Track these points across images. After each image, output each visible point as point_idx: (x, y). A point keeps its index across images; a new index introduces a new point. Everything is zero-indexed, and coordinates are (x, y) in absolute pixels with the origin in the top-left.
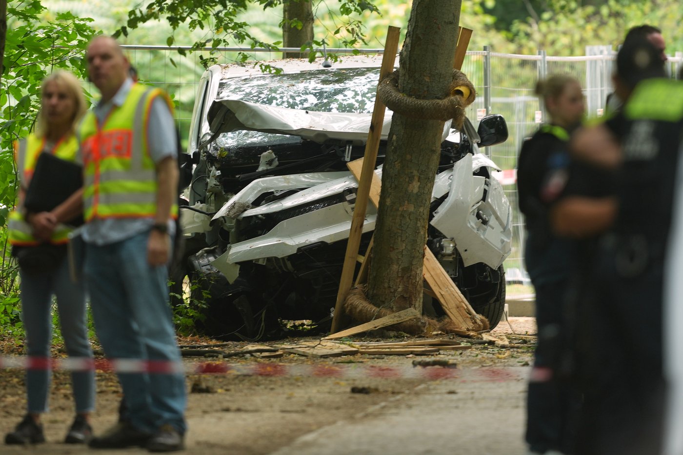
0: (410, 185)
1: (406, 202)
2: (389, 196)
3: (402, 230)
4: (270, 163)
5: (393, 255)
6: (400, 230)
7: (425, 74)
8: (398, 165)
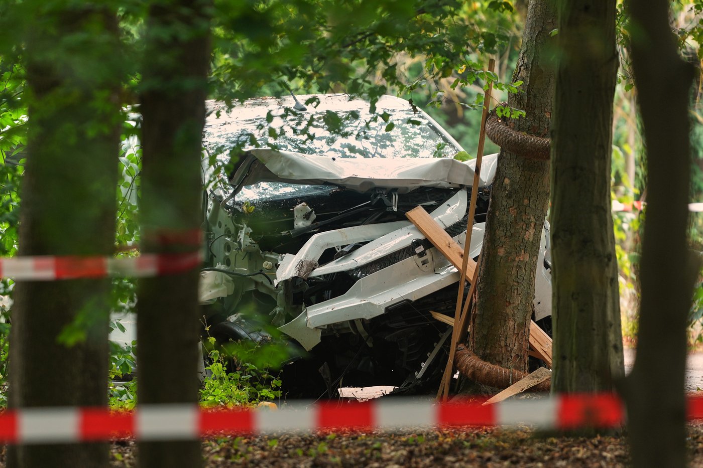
0: (527, 232)
1: (523, 251)
2: (502, 247)
3: (518, 283)
4: (307, 216)
5: (509, 310)
6: (516, 282)
7: (546, 110)
8: (513, 212)
